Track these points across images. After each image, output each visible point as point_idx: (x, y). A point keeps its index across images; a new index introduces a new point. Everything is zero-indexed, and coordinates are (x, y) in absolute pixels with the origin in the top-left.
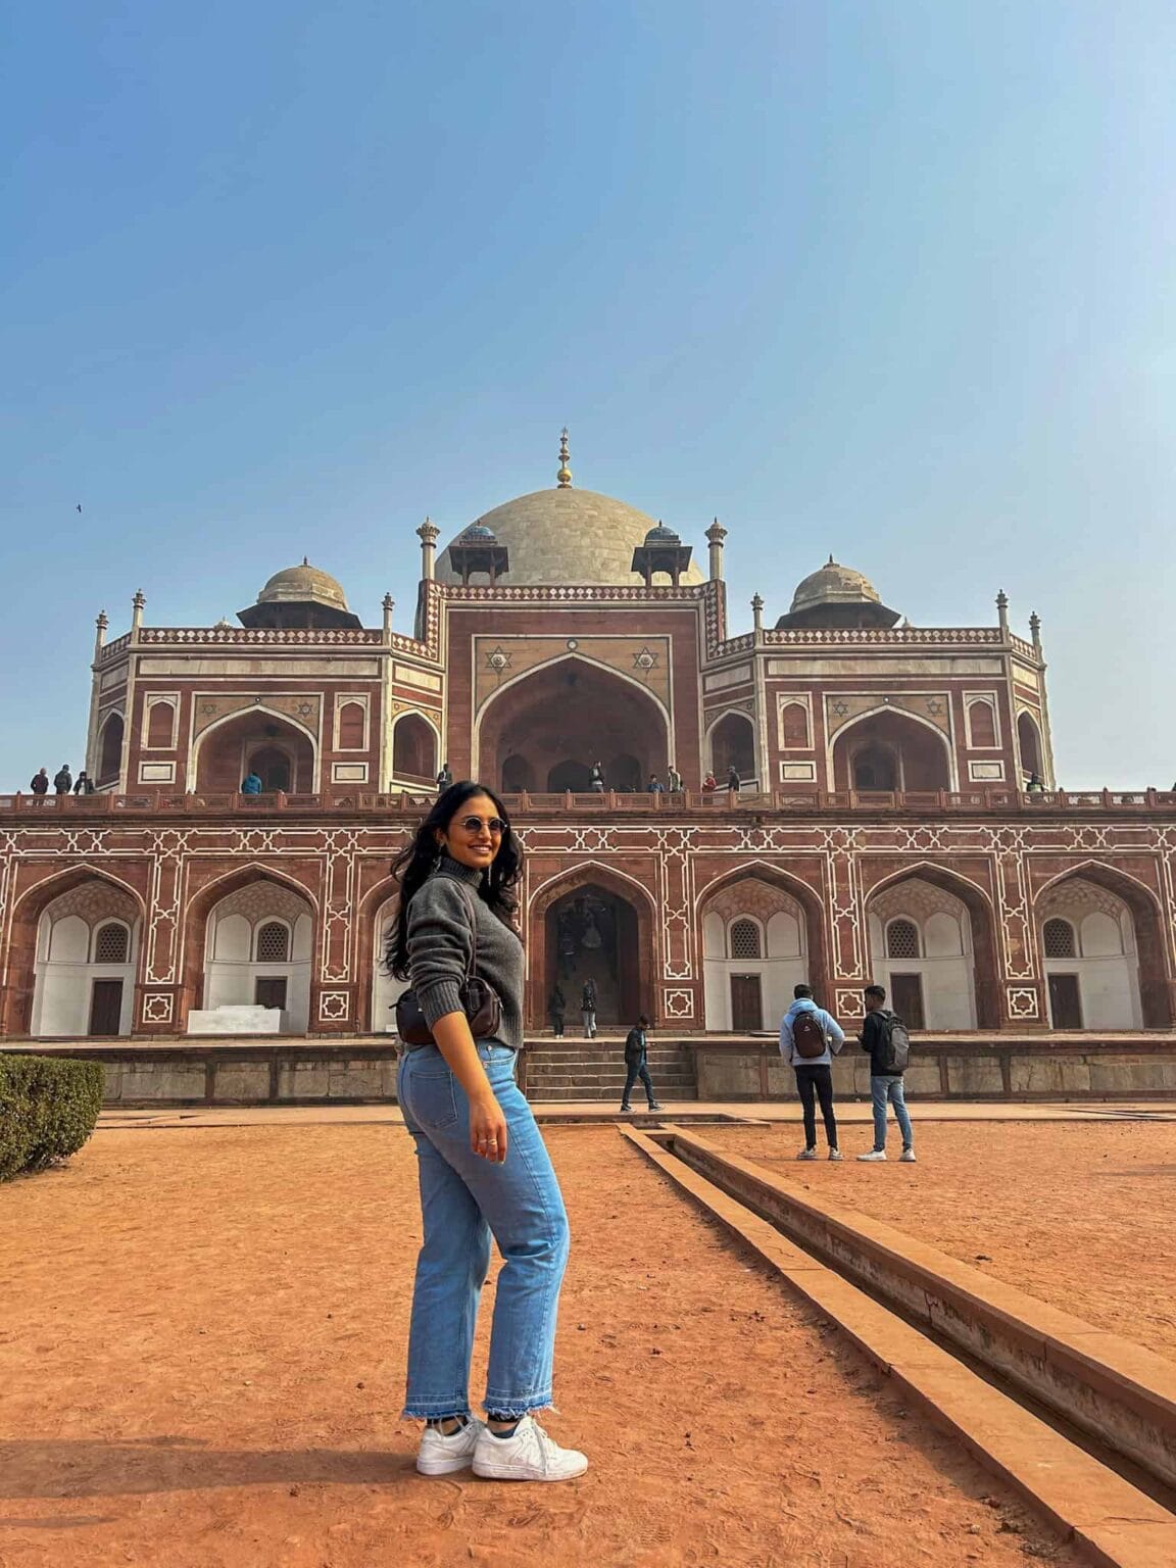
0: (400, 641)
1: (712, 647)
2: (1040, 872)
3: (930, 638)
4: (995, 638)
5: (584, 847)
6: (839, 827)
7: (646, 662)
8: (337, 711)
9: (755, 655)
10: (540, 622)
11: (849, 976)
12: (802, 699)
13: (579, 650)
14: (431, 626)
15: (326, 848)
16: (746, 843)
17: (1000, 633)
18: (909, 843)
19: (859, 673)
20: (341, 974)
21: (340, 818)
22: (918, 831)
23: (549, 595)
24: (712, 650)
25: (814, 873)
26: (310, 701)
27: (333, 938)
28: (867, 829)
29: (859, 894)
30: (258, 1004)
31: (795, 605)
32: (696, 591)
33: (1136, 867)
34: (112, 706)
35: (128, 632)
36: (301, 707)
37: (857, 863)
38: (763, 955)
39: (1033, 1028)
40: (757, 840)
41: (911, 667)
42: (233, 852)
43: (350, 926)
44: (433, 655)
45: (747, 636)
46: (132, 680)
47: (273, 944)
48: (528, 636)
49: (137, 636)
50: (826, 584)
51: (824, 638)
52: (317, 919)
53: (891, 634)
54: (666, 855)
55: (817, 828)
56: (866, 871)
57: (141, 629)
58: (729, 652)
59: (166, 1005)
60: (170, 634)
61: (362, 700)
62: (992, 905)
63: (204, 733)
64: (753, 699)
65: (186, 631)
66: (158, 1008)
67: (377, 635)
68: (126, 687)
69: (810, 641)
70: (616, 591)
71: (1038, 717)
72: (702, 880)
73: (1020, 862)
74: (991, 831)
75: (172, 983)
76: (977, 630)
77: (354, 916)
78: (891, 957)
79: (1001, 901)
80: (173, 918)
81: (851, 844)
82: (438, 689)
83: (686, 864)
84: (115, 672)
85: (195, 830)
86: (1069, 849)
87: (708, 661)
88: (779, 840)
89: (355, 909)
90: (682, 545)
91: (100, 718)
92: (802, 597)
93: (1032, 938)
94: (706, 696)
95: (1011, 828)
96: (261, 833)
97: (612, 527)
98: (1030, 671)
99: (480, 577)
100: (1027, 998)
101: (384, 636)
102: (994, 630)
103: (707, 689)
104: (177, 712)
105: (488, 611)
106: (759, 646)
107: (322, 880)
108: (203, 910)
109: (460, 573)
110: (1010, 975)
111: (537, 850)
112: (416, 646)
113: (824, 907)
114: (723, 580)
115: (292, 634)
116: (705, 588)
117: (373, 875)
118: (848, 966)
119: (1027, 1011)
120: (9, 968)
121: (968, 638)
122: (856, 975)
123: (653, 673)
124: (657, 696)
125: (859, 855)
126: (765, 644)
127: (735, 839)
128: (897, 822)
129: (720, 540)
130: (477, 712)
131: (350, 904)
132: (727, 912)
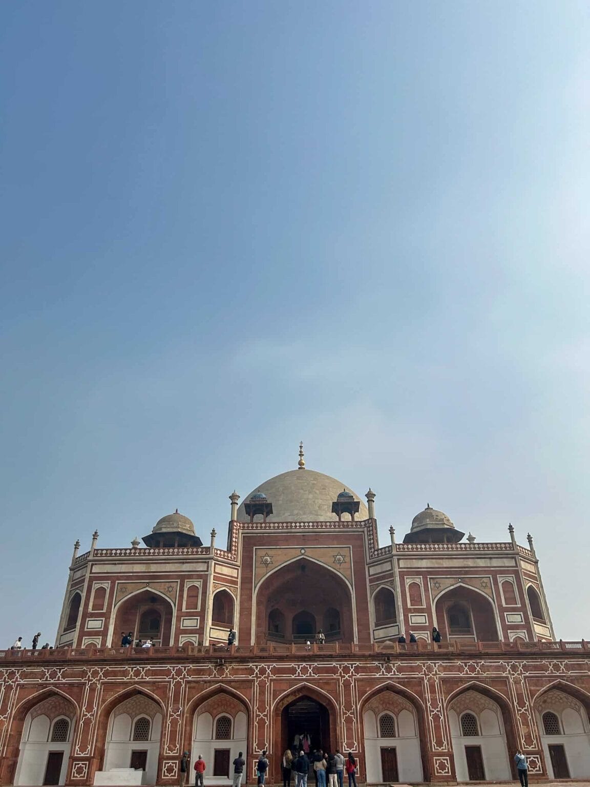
0: (219, 552)
1: (371, 552)
2: (534, 687)
3: (478, 548)
4: (510, 547)
5: (301, 675)
6: (429, 662)
7: (339, 560)
8: (186, 589)
9: (392, 557)
10: (287, 540)
11: (440, 749)
12: (418, 580)
13: (306, 554)
14: (234, 544)
15: (171, 676)
16: (383, 672)
17: (512, 545)
18: (464, 671)
19: (445, 566)
20: (175, 750)
21: (179, 660)
22: (469, 664)
23: (291, 526)
24: (372, 554)
25: (418, 688)
26: (173, 585)
27: (172, 728)
28: (443, 663)
29: (442, 699)
30: (131, 767)
31: (412, 529)
32: (363, 523)
33: (583, 683)
34: (77, 589)
35: (89, 551)
36: (168, 588)
37: (440, 683)
38: (397, 735)
39: (540, 779)
40: (389, 670)
41: (470, 563)
42: (125, 680)
43: (180, 722)
44: (235, 558)
45: (388, 547)
46: (88, 575)
47: (141, 731)
48: (282, 547)
49: (93, 553)
50: (427, 518)
51: (425, 548)
52: (164, 718)
53: (459, 546)
54: (343, 679)
55: (418, 662)
56: (444, 687)
57: (95, 550)
58: (380, 555)
59: (84, 769)
60: (109, 552)
61: (198, 584)
62: (511, 705)
63: (120, 603)
64: (393, 580)
65: (116, 550)
66: (80, 771)
67: (208, 549)
68: (84, 579)
69: (419, 550)
70: (324, 524)
71: (538, 587)
72: (362, 693)
73: (523, 681)
74: (506, 664)
75: (88, 755)
76: (500, 544)
77: (183, 716)
78: (464, 736)
79: (515, 704)
80: (92, 717)
81: (436, 672)
82: (236, 576)
83: (353, 684)
84: (80, 571)
85: (108, 667)
86: (547, 674)
87: (370, 559)
88: (400, 670)
89: (184, 712)
90: (355, 501)
91: (70, 594)
92: (416, 524)
93: (534, 725)
94: (370, 578)
95: (516, 662)
96: (140, 669)
97: (323, 489)
98: (530, 564)
99: (259, 518)
100: (535, 761)
101: (211, 551)
102: (509, 543)
103: (371, 574)
104: (108, 591)
105: (262, 535)
106: (394, 552)
107: (168, 696)
108: (107, 713)
109: (249, 515)
110: (525, 748)
111: (277, 677)
112: (226, 554)
113: (425, 709)
114: (375, 518)
115: (166, 550)
116: (367, 522)
117: (194, 691)
118: (440, 744)
119: (536, 769)
120: (7, 746)
121: (497, 547)
122: (444, 749)
123: (343, 565)
124: (346, 578)
125: (440, 678)
126: (397, 551)
127: (378, 669)
128: (458, 659)
129: (372, 499)
130: (255, 587)
131: (181, 709)
132: (377, 710)
